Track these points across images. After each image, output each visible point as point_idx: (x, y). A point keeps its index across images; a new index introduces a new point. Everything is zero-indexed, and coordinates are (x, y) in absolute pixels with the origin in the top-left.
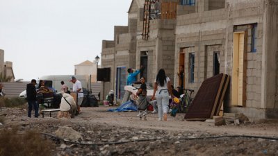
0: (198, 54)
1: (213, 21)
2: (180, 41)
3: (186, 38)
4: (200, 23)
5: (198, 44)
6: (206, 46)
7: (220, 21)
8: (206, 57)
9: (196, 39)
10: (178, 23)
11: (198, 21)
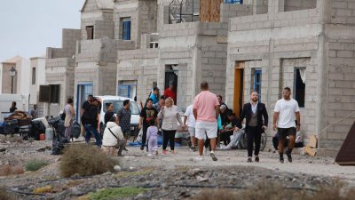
0: (269, 71)
1: (296, 25)
2: (235, 52)
3: (246, 48)
4: (272, 28)
5: (267, 56)
6: (282, 59)
7: (308, 26)
8: (281, 74)
9: (264, 50)
10: (233, 28)
11: (268, 24)
